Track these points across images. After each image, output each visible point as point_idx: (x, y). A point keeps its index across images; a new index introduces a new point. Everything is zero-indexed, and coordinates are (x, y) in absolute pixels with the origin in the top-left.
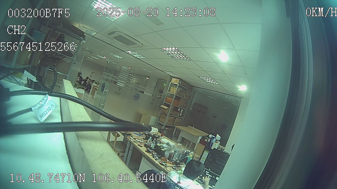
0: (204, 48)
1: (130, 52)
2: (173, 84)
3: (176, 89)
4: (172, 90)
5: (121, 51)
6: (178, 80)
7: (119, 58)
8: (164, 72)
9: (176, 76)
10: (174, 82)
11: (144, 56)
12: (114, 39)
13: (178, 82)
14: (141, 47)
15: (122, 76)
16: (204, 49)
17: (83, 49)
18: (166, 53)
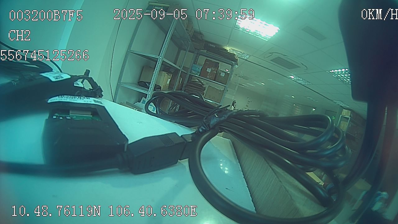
1: (292, 77)
2: (343, 118)
3: (347, 124)
4: (342, 125)
5: (282, 76)
6: (350, 112)
8: (334, 102)
9: (347, 106)
10: (345, 114)
11: (310, 82)
13: (349, 114)
14: (306, 71)
17: (236, 75)
18: (335, 76)
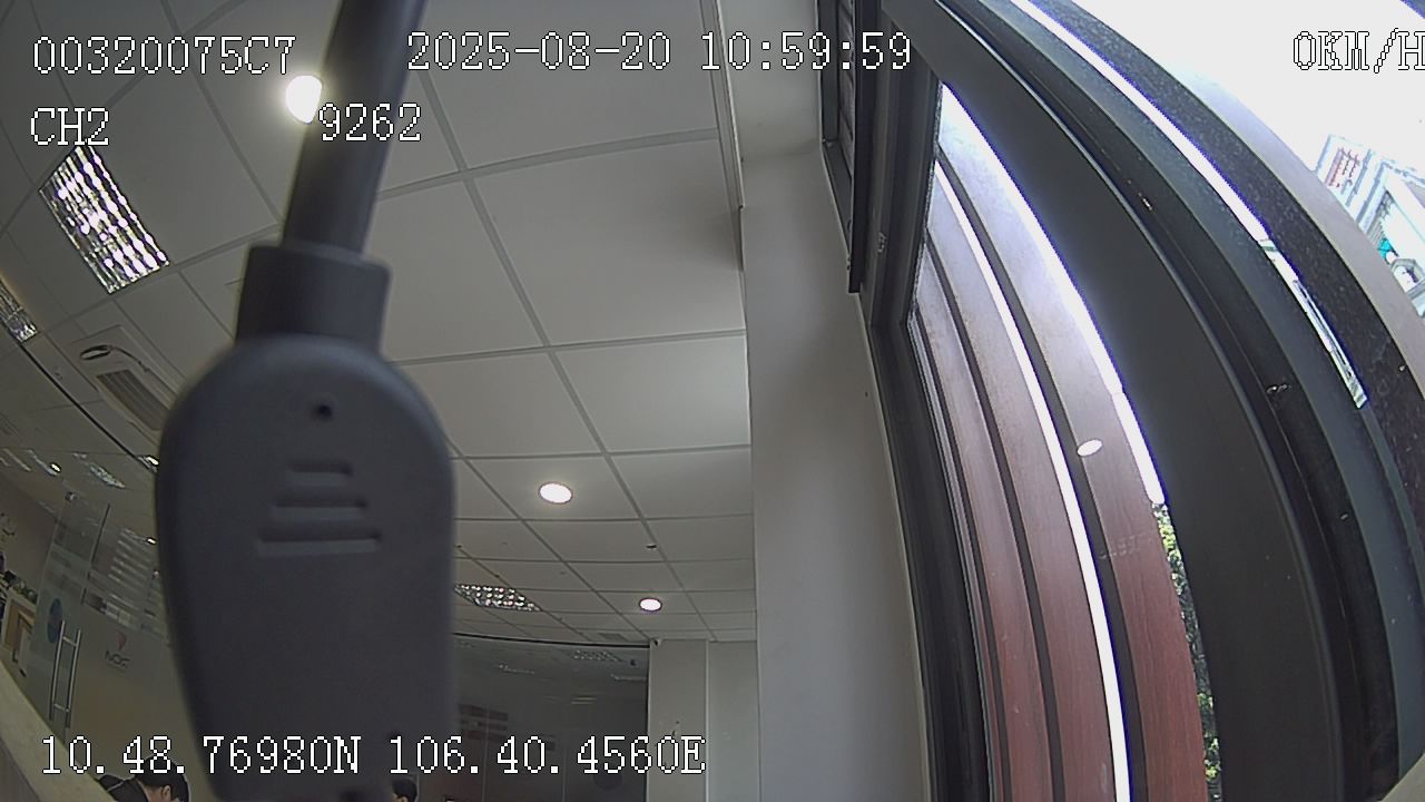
0: (471, 461)
7: (112, 483)
12: (98, 384)
15: (120, 572)
16: (468, 464)
